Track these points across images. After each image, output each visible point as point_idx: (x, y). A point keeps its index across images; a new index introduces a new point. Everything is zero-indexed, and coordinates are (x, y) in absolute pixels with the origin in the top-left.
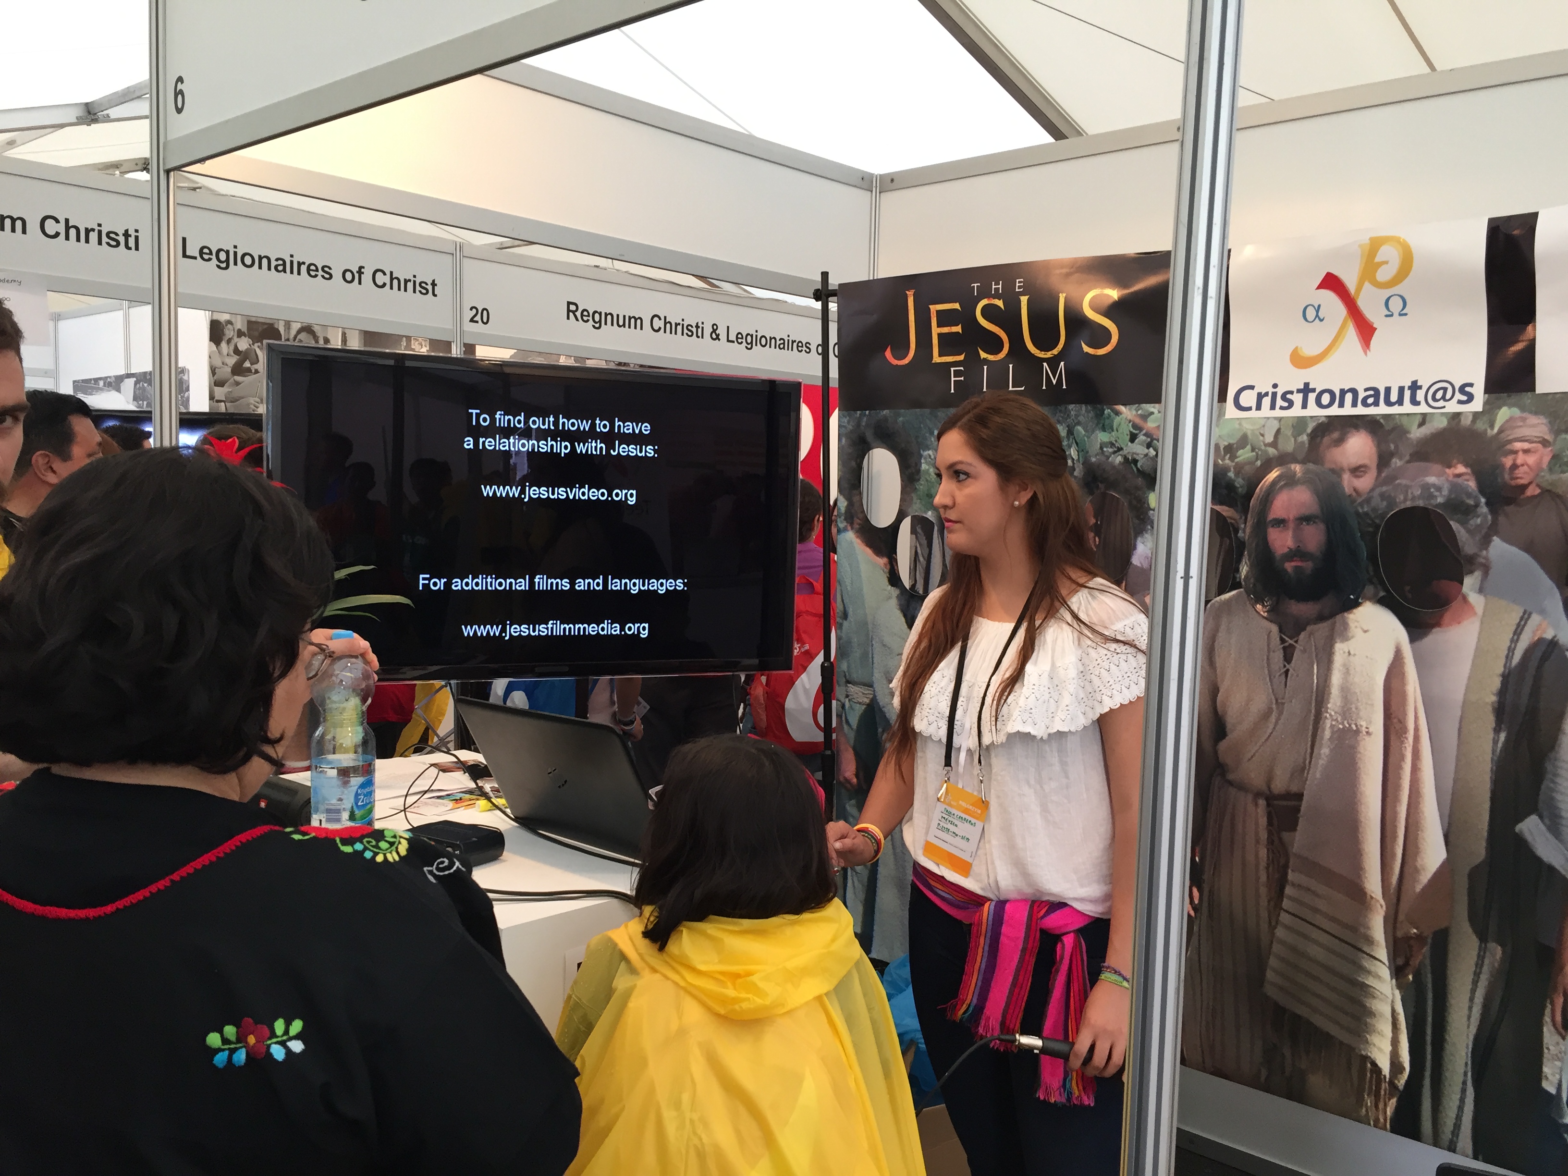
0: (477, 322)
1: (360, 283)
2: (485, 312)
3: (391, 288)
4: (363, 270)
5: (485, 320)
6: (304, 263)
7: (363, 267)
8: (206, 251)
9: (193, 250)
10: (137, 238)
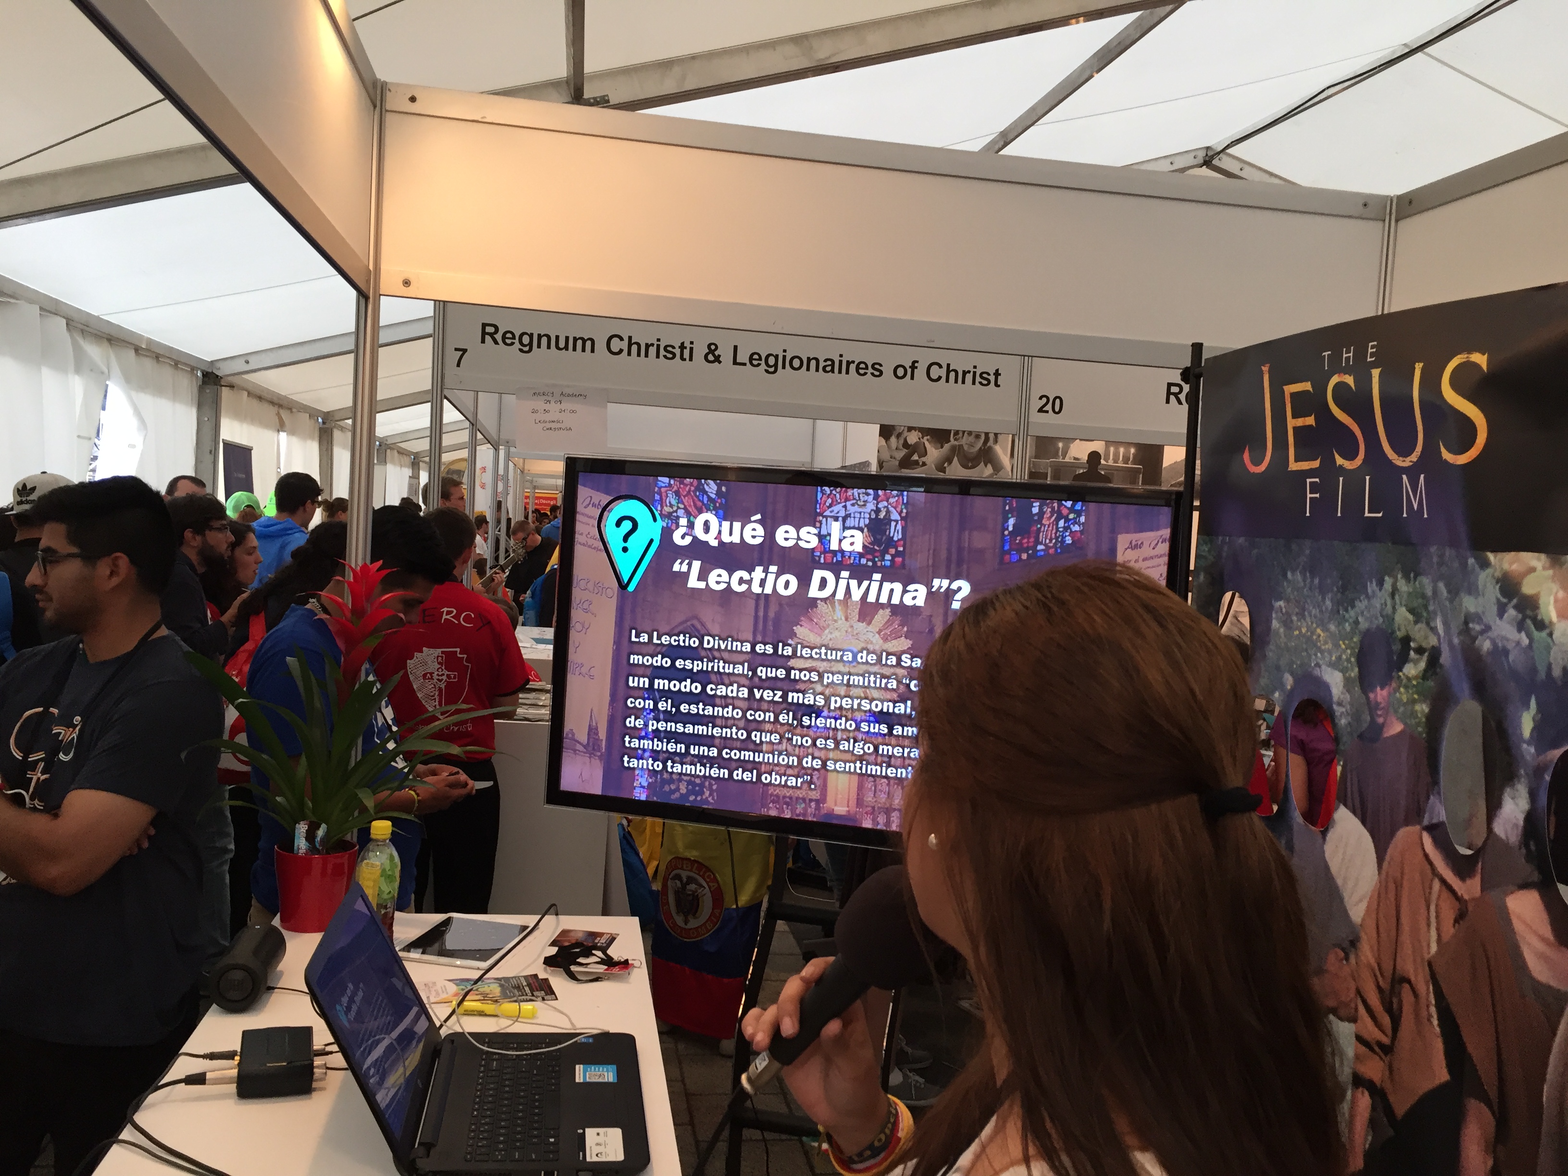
0: (1047, 412)
1: (912, 378)
2: (1058, 401)
3: (947, 381)
4: (916, 365)
5: (1057, 409)
6: (853, 362)
7: (917, 362)
8: (756, 357)
9: (743, 357)
10: (691, 349)
